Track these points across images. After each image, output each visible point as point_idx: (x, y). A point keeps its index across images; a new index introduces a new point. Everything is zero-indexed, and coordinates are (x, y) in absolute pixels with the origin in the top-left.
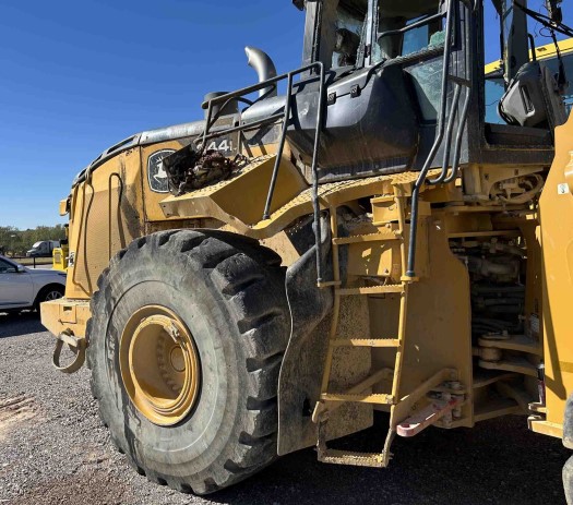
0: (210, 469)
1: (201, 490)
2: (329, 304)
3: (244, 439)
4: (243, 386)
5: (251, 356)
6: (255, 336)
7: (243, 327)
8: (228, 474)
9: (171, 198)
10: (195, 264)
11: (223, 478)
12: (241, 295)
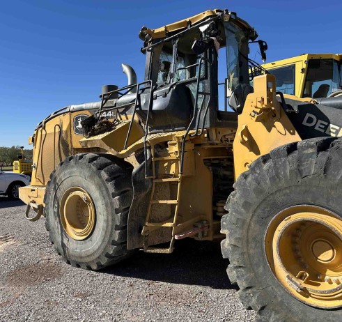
0: (99, 257)
1: (95, 268)
2: (150, 186)
3: (114, 243)
4: (113, 220)
5: (117, 207)
6: (119, 199)
7: (114, 195)
8: (106, 259)
9: (84, 139)
10: (94, 168)
11: (104, 261)
12: (113, 182)
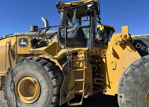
3: (52, 103)
4: (52, 91)
5: (55, 85)
6: (55, 80)
7: (53, 79)
10: (40, 65)
12: (52, 72)
